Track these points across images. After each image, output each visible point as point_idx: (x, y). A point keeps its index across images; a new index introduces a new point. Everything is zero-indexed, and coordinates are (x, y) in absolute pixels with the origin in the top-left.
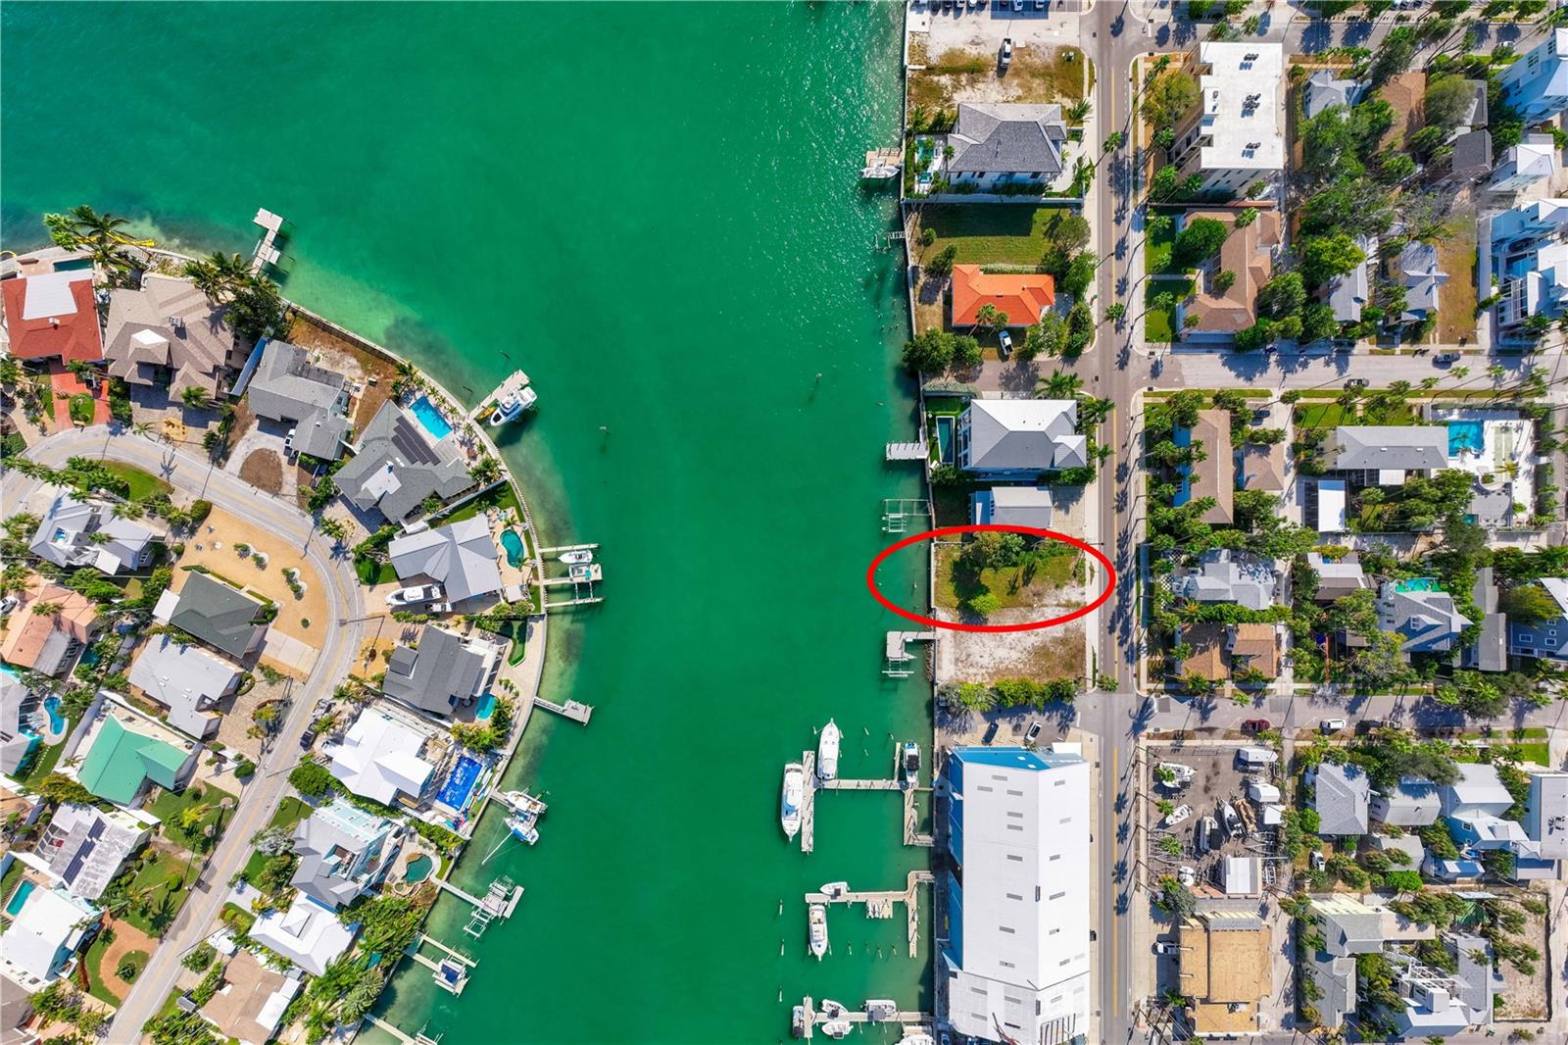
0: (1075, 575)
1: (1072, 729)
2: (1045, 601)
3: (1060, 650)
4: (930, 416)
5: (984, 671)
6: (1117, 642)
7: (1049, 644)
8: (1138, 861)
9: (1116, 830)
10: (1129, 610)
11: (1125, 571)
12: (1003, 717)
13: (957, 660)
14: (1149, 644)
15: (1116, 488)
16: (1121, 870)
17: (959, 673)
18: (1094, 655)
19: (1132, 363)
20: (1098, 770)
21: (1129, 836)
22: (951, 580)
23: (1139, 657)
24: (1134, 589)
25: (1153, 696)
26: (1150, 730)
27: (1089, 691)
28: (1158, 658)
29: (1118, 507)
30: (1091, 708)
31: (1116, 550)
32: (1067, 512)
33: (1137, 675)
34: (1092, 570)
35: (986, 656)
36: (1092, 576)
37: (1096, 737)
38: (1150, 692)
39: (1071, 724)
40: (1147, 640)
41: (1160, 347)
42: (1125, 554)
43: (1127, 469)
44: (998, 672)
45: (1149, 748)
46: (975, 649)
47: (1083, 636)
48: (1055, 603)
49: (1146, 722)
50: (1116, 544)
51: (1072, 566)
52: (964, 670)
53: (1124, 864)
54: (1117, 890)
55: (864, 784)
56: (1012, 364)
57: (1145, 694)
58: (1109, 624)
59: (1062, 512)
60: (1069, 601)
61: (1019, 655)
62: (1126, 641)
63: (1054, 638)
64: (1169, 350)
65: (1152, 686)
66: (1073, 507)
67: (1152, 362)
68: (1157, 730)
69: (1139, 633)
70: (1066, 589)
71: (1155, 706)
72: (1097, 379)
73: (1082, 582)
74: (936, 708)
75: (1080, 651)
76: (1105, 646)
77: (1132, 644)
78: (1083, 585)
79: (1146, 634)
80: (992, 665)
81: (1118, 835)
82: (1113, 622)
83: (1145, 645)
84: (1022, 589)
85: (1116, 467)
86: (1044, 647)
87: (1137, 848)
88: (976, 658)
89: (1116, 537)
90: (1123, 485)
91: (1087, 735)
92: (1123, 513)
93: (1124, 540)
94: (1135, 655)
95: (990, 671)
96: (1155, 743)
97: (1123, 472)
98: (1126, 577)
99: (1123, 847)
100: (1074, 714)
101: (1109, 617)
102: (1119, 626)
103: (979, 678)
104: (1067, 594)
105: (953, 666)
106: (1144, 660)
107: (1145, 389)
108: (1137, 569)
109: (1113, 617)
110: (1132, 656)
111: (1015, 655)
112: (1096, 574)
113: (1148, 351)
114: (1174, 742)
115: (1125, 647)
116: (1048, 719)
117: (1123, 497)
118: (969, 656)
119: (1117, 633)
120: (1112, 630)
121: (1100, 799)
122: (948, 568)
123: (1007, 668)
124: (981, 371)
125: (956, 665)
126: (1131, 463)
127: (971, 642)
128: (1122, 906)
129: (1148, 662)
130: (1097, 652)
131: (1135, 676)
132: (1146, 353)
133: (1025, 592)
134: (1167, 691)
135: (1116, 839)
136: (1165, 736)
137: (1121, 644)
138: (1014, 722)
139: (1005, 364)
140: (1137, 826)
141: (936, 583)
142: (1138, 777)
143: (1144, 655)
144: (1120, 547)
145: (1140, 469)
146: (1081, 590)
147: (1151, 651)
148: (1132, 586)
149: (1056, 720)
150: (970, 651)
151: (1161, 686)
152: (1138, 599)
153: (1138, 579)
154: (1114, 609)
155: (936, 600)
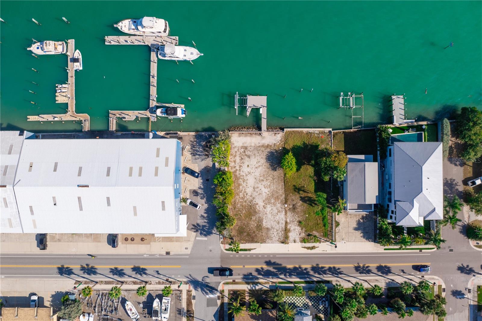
0: (309, 235)
1: (195, 234)
2: (289, 214)
3: (253, 224)
4: (424, 127)
5: (238, 168)
6: (259, 267)
7: (257, 216)
8: (97, 283)
9: (120, 267)
10: (282, 276)
11: (312, 273)
12: (203, 183)
13: (246, 148)
14: (257, 291)
15: (373, 266)
16: (90, 270)
17: (236, 149)
18: (250, 250)
19: (463, 276)
20: (164, 253)
21: (115, 277)
22: (304, 143)
23: (248, 283)
24: (298, 280)
25: (218, 294)
26: (194, 293)
27: (222, 246)
28: (247, 298)
29: (359, 267)
30: (210, 248)
31: (327, 266)
32: (356, 229)
33: (234, 282)
34: (313, 248)
35: (249, 170)
36: (308, 248)
37: (188, 252)
38: (222, 292)
39: (199, 233)
40: (261, 290)
41: (474, 297)
42: (325, 272)
43: (387, 274)
44: (237, 178)
45: (181, 291)
46: (253, 161)
47: (263, 241)
48: (288, 221)
49: (199, 290)
50: (332, 266)
51: (315, 233)
52: (238, 153)
53: (95, 273)
54: (76, 268)
55: (154, 81)
56: (461, 188)
57: (220, 288)
58: (273, 261)
59: (355, 225)
60: (289, 231)
61: (249, 194)
62: (259, 274)
63: (262, 220)
64: (472, 303)
65: (226, 293)
66: (359, 234)
67: (464, 291)
68: (194, 298)
69: (266, 283)
70: (298, 229)
71: (211, 296)
72: (451, 250)
73: (303, 240)
74: (210, 133)
75: (252, 239)
76: (257, 258)
77: (258, 278)
78: (301, 242)
79: (265, 288)
80: (242, 173)
81: (116, 268)
82: (274, 264)
83: (257, 288)
84: (298, 196)
85: (389, 265)
86: (255, 212)
87: (107, 283)
88: (247, 161)
89: (337, 266)
90: (375, 271)
91: (190, 245)
92: (354, 271)
93: (335, 272)
94: (249, 281)
95: (238, 172)
96: (184, 296)
97: (384, 270)
98: (307, 273)
99: (107, 273)
100: (205, 235)
101: (278, 261)
102: (271, 269)
103: (232, 164)
104: (294, 230)
105: (241, 145)
106: (246, 287)
107: (444, 286)
108: (313, 282)
109: (278, 264)
110: (248, 278)
111: (249, 190)
112: (309, 251)
113: (471, 288)
114: (185, 311)
115: (255, 274)
116: (202, 216)
117: (366, 271)
118: (249, 157)
119: (265, 267)
120: (268, 263)
121: (142, 255)
122: (313, 141)
123: (239, 185)
124: (456, 165)
125: (242, 147)
126: (391, 277)
127: (259, 158)
128: (65, 271)
129: (244, 291)
130: (252, 252)
131: (234, 281)
132: (469, 286)
133: (296, 198)
134: (222, 304)
135: (113, 267)
136: (189, 304)
137: (257, 270)
138: (200, 191)
139: (461, 183)
140: (122, 283)
141: (302, 132)
142: (159, 283)
143: (249, 287)
144: (330, 268)
145: (387, 284)
146: (298, 240)
147: (252, 293)
148: (300, 278)
149: (201, 222)
150: (252, 158)
151: (226, 300)
152: (291, 282)
153: (306, 282)
154: (284, 265)
155: (290, 132)
